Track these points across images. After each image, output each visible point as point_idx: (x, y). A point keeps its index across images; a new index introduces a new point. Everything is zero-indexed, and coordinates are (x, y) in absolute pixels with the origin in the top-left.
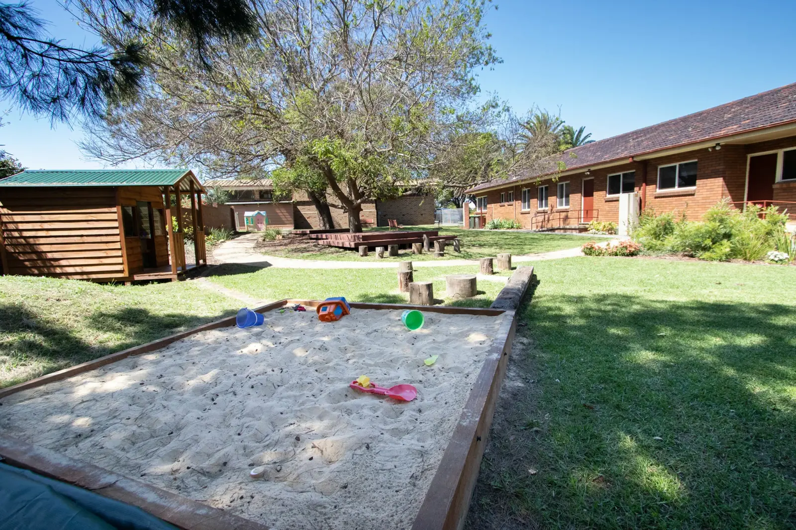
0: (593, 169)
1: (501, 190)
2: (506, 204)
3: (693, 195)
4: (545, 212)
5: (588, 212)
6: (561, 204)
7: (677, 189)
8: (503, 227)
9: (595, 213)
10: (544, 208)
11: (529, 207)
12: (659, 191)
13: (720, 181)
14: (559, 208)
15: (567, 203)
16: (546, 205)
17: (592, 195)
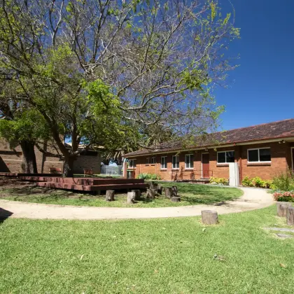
0: (209, 148)
1: (147, 156)
2: (150, 165)
3: (270, 165)
4: (177, 171)
5: (206, 173)
6: (188, 166)
7: (259, 162)
8: (150, 178)
9: (210, 173)
10: (176, 168)
11: (166, 167)
12: (249, 163)
13: (284, 159)
14: (186, 168)
15: (192, 166)
16: (178, 166)
17: (208, 163)
